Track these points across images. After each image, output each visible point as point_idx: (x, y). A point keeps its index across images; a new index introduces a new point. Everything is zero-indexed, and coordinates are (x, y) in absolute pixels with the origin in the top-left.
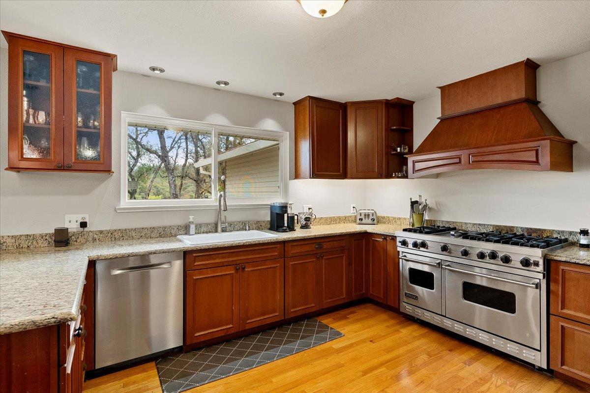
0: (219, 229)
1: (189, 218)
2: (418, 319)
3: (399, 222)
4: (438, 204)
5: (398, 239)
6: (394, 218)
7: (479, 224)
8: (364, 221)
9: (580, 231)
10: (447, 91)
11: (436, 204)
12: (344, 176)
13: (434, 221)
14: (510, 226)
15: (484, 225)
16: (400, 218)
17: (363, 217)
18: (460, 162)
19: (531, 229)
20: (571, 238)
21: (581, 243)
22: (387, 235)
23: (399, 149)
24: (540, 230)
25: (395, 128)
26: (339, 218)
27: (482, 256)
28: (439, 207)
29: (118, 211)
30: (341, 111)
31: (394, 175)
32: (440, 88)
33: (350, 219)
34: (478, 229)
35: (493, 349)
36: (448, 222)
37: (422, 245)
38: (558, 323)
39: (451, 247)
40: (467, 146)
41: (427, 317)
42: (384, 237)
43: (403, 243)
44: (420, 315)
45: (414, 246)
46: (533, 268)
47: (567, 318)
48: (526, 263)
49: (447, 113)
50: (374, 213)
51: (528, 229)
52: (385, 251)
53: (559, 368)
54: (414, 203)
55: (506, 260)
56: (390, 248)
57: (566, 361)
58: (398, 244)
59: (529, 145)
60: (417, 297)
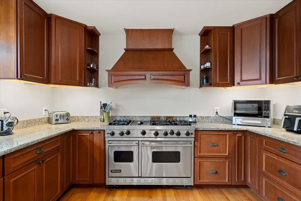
2: (116, 185)
3: (87, 120)
4: (116, 105)
5: (107, 131)
6: (83, 117)
7: (143, 116)
8: (60, 121)
9: (189, 116)
10: (130, 33)
11: (116, 106)
12: (47, 81)
13: (115, 117)
14: (159, 116)
15: (146, 116)
16: (88, 117)
17: (58, 118)
18: (145, 79)
19: (168, 116)
21: (190, 121)
22: (93, 130)
23: (92, 66)
24: (172, 117)
25: (89, 48)
26: (35, 120)
27: (166, 134)
28: (117, 107)
30: (46, 20)
31: (88, 84)
33: (43, 120)
34: (142, 119)
35: (164, 185)
36: (124, 117)
37: (128, 133)
38: (198, 161)
39: (147, 132)
40: (148, 70)
41: (128, 182)
42: (92, 132)
43: (113, 134)
44: (122, 182)
45: (122, 134)
46: (190, 136)
47: (200, 157)
48: (188, 134)
49: (130, 47)
50: (68, 114)
51: (167, 117)
52: (92, 143)
53: (198, 182)
54: (105, 105)
55: (179, 134)
56: (97, 139)
57: (201, 177)
58: (106, 135)
59: (180, 73)
60: (120, 171)
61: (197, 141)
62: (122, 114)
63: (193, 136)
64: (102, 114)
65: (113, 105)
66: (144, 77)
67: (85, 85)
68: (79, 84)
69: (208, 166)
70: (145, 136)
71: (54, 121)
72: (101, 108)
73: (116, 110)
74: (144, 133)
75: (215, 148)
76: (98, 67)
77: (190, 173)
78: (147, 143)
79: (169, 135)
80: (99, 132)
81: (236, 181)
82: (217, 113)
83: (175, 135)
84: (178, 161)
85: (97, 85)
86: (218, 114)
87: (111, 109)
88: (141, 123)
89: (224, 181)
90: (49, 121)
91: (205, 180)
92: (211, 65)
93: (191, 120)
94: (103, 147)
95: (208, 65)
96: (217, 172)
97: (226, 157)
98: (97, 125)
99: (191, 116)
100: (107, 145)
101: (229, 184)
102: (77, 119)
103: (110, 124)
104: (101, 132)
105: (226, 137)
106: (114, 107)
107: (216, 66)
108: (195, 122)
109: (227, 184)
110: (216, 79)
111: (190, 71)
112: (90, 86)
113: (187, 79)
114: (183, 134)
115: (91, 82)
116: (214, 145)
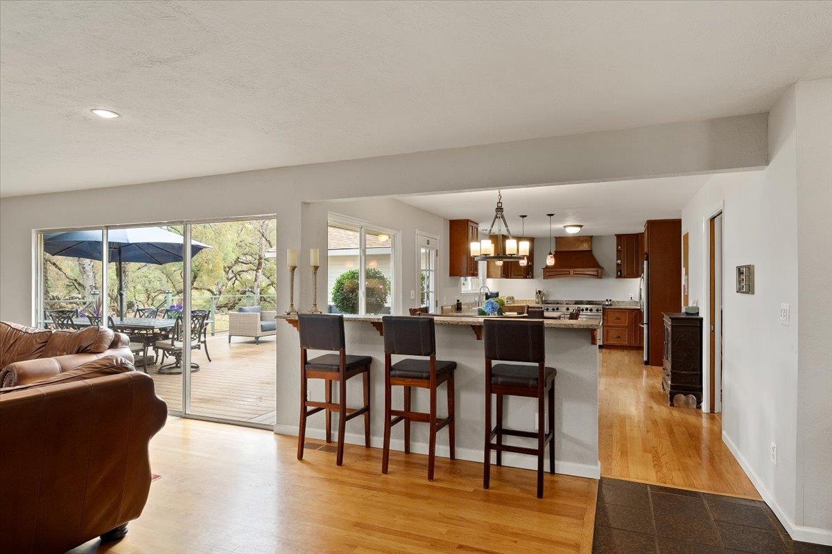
3: (525, 302)
5: (543, 308)
7: (567, 300)
10: (558, 240)
13: (547, 299)
16: (528, 300)
20: (603, 303)
27: (582, 310)
28: (548, 294)
29: (462, 295)
32: (555, 237)
36: (555, 300)
37: (558, 309)
40: (572, 267)
43: (547, 309)
45: (553, 310)
46: (599, 312)
47: (608, 326)
48: (598, 310)
49: (559, 250)
50: (513, 298)
51: (589, 301)
53: (606, 343)
54: (540, 292)
55: (591, 310)
57: (608, 340)
59: (595, 269)
61: (605, 314)
62: (552, 298)
63: (602, 312)
64: (538, 297)
65: (545, 292)
66: (568, 273)
67: (526, 278)
68: (524, 278)
69: (613, 333)
70: (569, 311)
72: (537, 293)
73: (548, 296)
74: (568, 309)
75: (618, 321)
76: (533, 264)
79: (585, 311)
81: (633, 344)
82: (631, 298)
83: (588, 311)
85: (532, 277)
87: (543, 295)
88: (568, 304)
89: (625, 343)
91: (611, 342)
92: (621, 262)
93: (607, 303)
95: (619, 261)
96: (619, 337)
97: (626, 327)
98: (535, 304)
99: (607, 300)
101: (628, 345)
102: (518, 302)
103: (545, 304)
105: (626, 313)
106: (546, 293)
107: (624, 264)
108: (611, 305)
110: (625, 273)
111: (602, 268)
112: (529, 278)
113: (600, 273)
114: (594, 310)
115: (528, 275)
116: (618, 319)
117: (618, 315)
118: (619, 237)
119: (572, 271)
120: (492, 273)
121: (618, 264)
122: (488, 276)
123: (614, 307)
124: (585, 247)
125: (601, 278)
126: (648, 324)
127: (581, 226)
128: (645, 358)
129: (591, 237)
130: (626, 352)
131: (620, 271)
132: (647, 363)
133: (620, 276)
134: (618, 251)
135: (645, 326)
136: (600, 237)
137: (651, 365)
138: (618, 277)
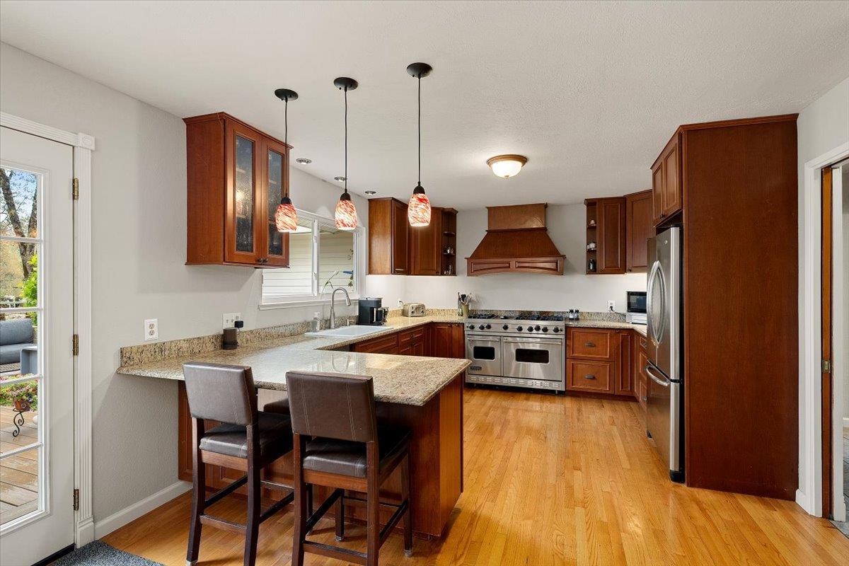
0: (333, 326)
1: (315, 315)
3: (443, 314)
4: (477, 297)
5: (466, 325)
6: (438, 310)
8: (414, 314)
10: (493, 211)
12: (408, 272)
16: (444, 310)
17: (414, 310)
18: (509, 267)
20: (564, 316)
22: (453, 323)
23: (449, 251)
25: (446, 232)
27: (531, 329)
28: (479, 299)
29: (261, 309)
31: (445, 273)
32: (488, 208)
33: (399, 312)
36: (487, 311)
37: (489, 327)
38: (570, 362)
39: (509, 326)
40: (513, 256)
41: (489, 381)
42: (450, 324)
43: (472, 327)
44: (482, 380)
45: (482, 328)
46: (559, 333)
47: (574, 359)
48: (556, 330)
49: (492, 228)
50: (423, 306)
51: (540, 312)
52: (451, 336)
53: (571, 388)
54: (464, 296)
55: (545, 330)
56: (456, 333)
57: (574, 383)
58: (466, 329)
59: (552, 259)
60: (481, 368)
61: (570, 339)
62: (484, 307)
63: (563, 332)
64: (460, 307)
65: (473, 296)
66: (508, 265)
67: (442, 274)
68: (437, 274)
69: (584, 370)
70: (508, 331)
71: (410, 314)
72: (459, 299)
73: (477, 302)
74: (506, 328)
75: (593, 349)
76: (455, 252)
77: (560, 375)
78: (510, 339)
79: (534, 331)
80: (458, 326)
81: (619, 391)
82: (611, 307)
83: (541, 332)
84: (546, 361)
85: (454, 273)
86: (613, 309)
87: (470, 301)
88: (506, 318)
89: (604, 389)
90: (404, 313)
91: (579, 386)
92: (596, 247)
93: (571, 317)
94: (462, 342)
95: (592, 246)
96: (594, 378)
97: (607, 361)
98: (455, 318)
99: (572, 312)
100: (467, 339)
101: (610, 392)
102: (432, 312)
103: (470, 317)
104: (461, 325)
105: (607, 336)
106: (474, 298)
107: (601, 249)
108: (577, 319)
109: (608, 392)
110: (602, 264)
111: (564, 257)
112: (447, 275)
113: (560, 267)
114: (551, 330)
115: (448, 270)
116: (591, 345)
117: (591, 338)
118: (591, 204)
119: (513, 262)
120: (376, 266)
121: (589, 251)
122: (370, 272)
123: (582, 324)
124: (536, 224)
125: (561, 273)
126: (680, 381)
127: (523, 160)
128: (673, 465)
129: (546, 206)
130: (607, 405)
131: (594, 263)
132: (677, 477)
133: (593, 269)
134: (590, 229)
135: (673, 387)
136: (559, 206)
137: (691, 485)
138: (589, 272)
